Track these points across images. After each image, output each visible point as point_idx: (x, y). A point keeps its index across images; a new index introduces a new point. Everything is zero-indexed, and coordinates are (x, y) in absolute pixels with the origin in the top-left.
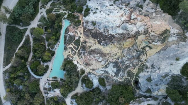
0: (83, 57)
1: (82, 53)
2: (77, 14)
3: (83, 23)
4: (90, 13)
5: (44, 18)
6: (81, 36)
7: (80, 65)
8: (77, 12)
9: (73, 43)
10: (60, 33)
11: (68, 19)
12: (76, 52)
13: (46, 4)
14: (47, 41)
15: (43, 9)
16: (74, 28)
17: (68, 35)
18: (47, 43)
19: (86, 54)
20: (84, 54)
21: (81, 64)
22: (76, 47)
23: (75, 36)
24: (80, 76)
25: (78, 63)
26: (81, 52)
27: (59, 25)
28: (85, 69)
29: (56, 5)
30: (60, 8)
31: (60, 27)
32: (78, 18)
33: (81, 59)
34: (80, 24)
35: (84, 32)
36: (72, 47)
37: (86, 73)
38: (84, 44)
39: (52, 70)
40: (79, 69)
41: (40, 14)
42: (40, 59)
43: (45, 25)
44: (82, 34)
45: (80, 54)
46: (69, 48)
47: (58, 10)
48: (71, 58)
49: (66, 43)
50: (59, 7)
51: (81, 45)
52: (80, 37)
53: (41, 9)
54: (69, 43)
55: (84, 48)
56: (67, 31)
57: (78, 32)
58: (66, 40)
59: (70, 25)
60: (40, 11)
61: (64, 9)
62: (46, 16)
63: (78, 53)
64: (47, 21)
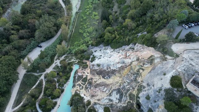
0: (90, 90)
1: (88, 87)
2: (84, 61)
3: (90, 66)
4: (95, 60)
5: (58, 67)
6: (88, 75)
7: (87, 97)
8: (85, 60)
9: (81, 81)
10: (70, 74)
11: (78, 64)
12: (83, 87)
13: (61, 57)
15: (57, 60)
16: (82, 70)
17: (77, 76)
18: (57, 84)
19: (92, 88)
20: (90, 88)
21: (87, 96)
22: (84, 83)
23: (83, 75)
24: (86, 108)
25: (85, 95)
26: (88, 86)
27: (70, 68)
28: (91, 100)
29: (69, 57)
30: (72, 58)
31: (71, 70)
32: (86, 63)
33: (88, 92)
34: (88, 67)
35: (91, 72)
36: (80, 83)
37: (92, 104)
38: (90, 81)
39: (59, 106)
40: (86, 101)
41: (55, 64)
42: (49, 97)
43: (57, 71)
44: (89, 73)
45: (86, 88)
46: (77, 85)
47: (70, 60)
48: (79, 92)
49: (75, 81)
50: (71, 58)
51: (88, 81)
53: (56, 60)
54: (77, 81)
55: (90, 84)
56: (76, 72)
57: (86, 72)
58: (75, 79)
59: (79, 68)
60: (55, 61)
61: (75, 58)
62: (59, 65)
63: (85, 88)
64: (59, 68)
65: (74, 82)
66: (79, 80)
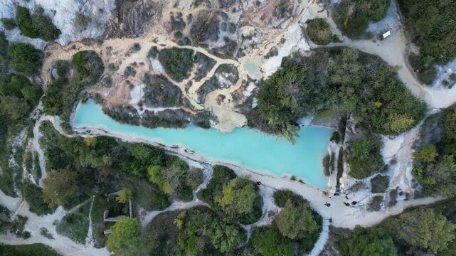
0: (246, 31)
1: (226, 39)
2: (46, 77)
3: (87, 41)
5: (70, 220)
6: (146, 45)
7: (283, 41)
8: (39, 74)
9: (182, 85)
10: (135, 145)
11: (71, 107)
12: (224, 68)
13: (8, 212)
14: (169, 204)
15: (27, 229)
16: (109, 82)
17: (145, 108)
18: (179, 205)
19: (234, 18)
20: (233, 27)
21: (278, 39)
22: (196, 67)
23: (147, 78)
24: (338, 44)
25: (273, 53)
26: (221, 43)
27: (97, 147)
28: (306, 16)
29: (9, 171)
30: (20, 151)
31: (105, 144)
32: (62, 67)
33: (255, 39)
34: (93, 53)
35: (127, 33)
36: (197, 85)
37: (324, 15)
38: (186, 32)
40: (304, 46)
41: (50, 237)
42: (245, 231)
43: (97, 218)
44: (137, 41)
45: (231, 49)
46: (201, 102)
47: (32, 161)
48: (252, 87)
49: (181, 115)
50: (19, 158)
51: (188, 43)
52: (153, 52)
53: (27, 235)
54: (181, 103)
55: (204, 30)
56: (122, 115)
57: (127, 62)
58: (168, 115)
59: (99, 99)
60: (36, 238)
61: (23, 134)
62: (60, 213)
63: (229, 55)
64: (81, 210)
65: (179, 124)
66: (173, 97)
